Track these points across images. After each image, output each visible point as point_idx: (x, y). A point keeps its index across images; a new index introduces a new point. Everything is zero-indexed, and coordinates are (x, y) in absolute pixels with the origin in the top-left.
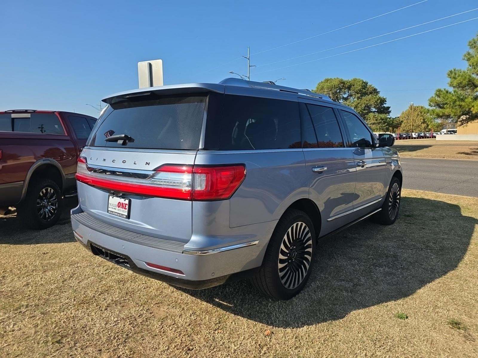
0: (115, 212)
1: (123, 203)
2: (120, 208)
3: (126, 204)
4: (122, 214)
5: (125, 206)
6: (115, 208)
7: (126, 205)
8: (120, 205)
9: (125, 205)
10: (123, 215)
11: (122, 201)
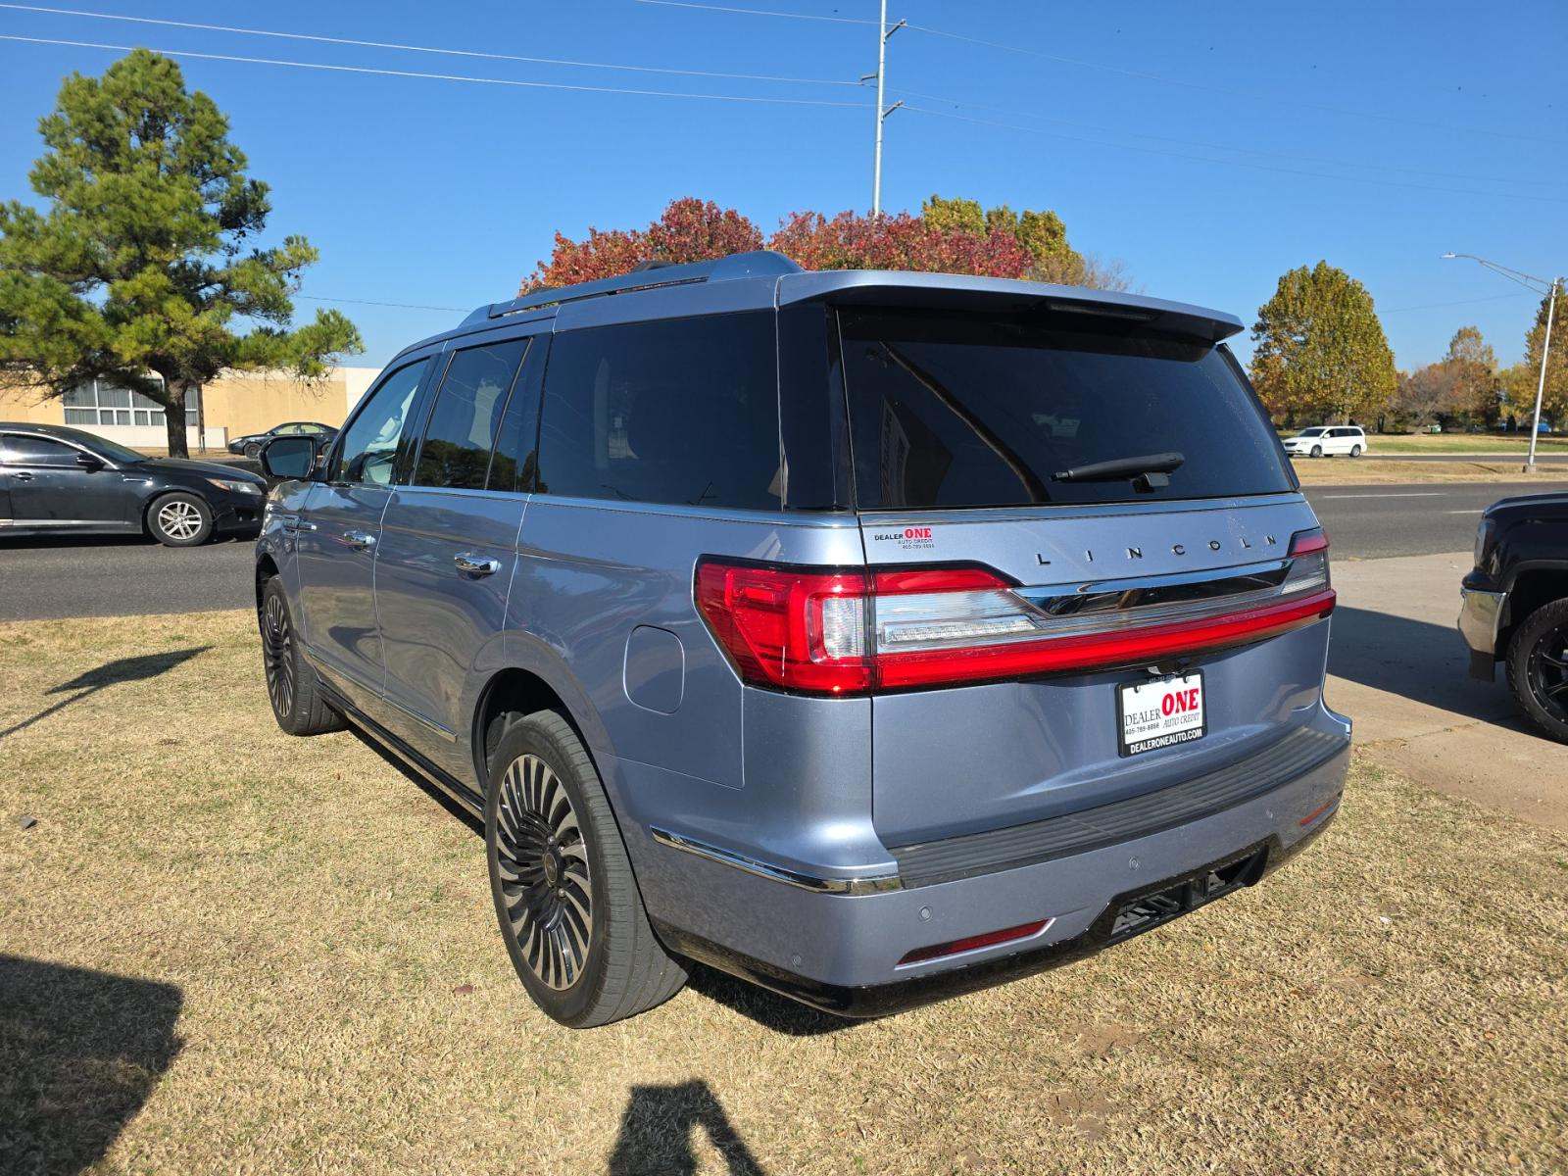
0: (1155, 739)
1: (1182, 692)
2: (1173, 715)
3: (1193, 691)
4: (1186, 731)
5: (1192, 699)
6: (1152, 722)
7: (1195, 694)
8: (1169, 704)
9: (1188, 695)
10: (1191, 730)
11: (1176, 685)
